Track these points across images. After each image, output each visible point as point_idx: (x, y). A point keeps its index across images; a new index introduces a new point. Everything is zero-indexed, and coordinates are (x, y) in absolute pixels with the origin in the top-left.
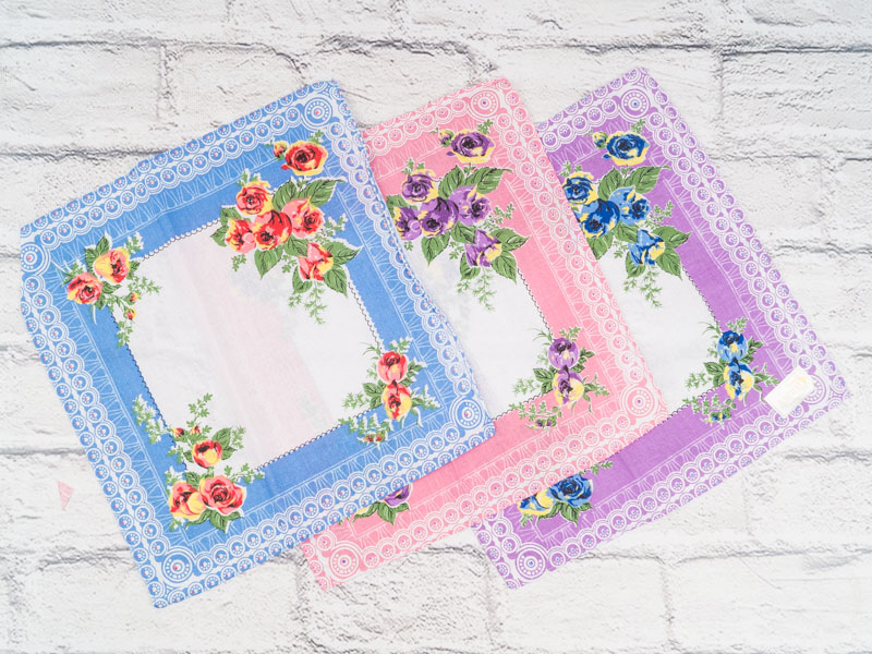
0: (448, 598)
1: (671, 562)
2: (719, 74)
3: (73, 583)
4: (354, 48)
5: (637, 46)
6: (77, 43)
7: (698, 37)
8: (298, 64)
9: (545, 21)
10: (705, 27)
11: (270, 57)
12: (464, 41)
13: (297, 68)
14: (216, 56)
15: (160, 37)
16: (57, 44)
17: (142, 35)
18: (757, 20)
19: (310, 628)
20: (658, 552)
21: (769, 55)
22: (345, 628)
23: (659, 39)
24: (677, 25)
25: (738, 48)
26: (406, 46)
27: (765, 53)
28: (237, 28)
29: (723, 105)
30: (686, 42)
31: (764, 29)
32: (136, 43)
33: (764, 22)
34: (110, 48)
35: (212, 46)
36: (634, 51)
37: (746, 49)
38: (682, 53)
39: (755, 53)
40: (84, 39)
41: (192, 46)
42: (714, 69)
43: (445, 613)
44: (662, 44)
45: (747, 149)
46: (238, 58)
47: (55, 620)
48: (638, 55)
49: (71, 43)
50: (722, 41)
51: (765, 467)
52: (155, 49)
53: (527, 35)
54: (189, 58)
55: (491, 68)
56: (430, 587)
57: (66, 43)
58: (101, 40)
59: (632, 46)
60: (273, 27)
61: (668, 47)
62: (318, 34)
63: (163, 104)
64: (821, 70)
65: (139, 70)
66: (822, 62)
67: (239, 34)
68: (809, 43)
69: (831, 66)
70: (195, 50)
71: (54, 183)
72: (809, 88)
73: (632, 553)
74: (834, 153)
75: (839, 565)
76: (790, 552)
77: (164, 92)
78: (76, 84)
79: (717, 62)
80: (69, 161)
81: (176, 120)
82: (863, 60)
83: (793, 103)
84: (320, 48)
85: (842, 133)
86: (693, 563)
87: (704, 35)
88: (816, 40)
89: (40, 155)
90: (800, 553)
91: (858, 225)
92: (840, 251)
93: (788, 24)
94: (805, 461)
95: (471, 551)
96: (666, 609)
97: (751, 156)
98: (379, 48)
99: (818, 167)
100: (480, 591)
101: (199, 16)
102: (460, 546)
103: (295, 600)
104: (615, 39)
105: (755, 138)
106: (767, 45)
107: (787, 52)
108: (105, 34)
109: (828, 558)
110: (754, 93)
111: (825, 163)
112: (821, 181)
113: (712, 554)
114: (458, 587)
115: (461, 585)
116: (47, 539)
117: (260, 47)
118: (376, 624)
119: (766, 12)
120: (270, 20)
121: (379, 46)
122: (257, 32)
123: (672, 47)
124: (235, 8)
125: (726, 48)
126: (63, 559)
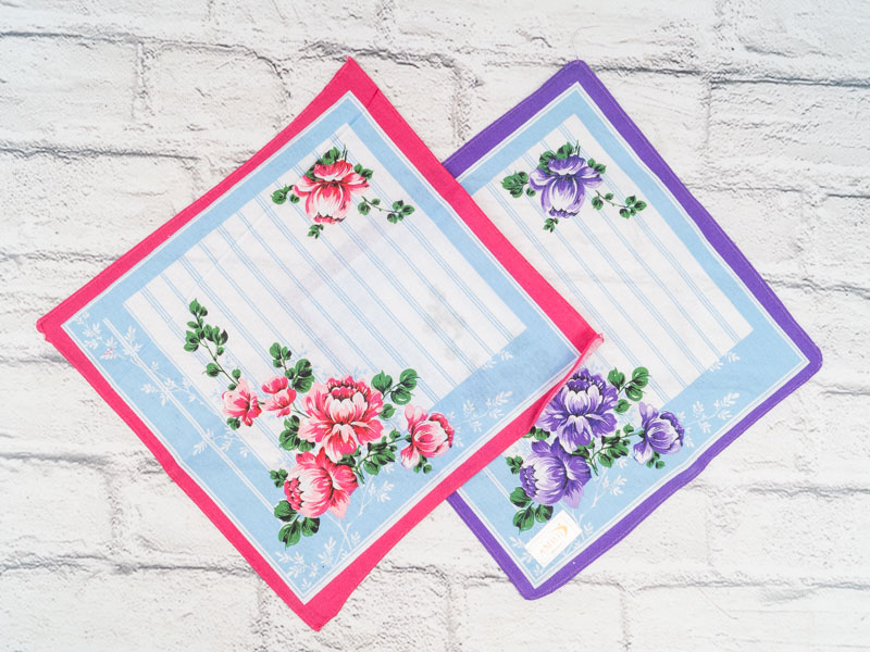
0: (409, 617)
1: (631, 589)
2: (707, 101)
3: (32, 588)
4: (338, 56)
5: (626, 68)
6: (51, 35)
7: (688, 63)
8: (279, 69)
9: (534, 38)
10: (695, 53)
11: (251, 60)
12: (450, 54)
13: (279, 74)
14: (195, 57)
15: (138, 33)
16: (30, 35)
17: (119, 30)
18: (748, 48)
19: (270, 641)
20: (619, 579)
21: (758, 85)
22: (304, 643)
23: (649, 63)
24: (668, 49)
25: (728, 76)
26: (392, 56)
27: (755, 82)
28: (217, 27)
29: (709, 133)
30: (676, 67)
31: (754, 58)
32: (112, 38)
33: (756, 50)
34: (85, 42)
35: (191, 46)
36: (623, 73)
37: (735, 77)
38: (671, 78)
39: (744, 82)
40: (58, 31)
41: (170, 45)
42: (702, 96)
43: (406, 632)
44: (651, 67)
45: (730, 180)
46: (219, 59)
47: (12, 625)
48: (626, 78)
49: (44, 35)
50: (712, 68)
51: (728, 499)
52: (131, 46)
53: (515, 51)
54: (167, 57)
55: (477, 83)
56: (391, 605)
57: (39, 35)
58: (75, 33)
59: (621, 68)
60: (255, 29)
61: (657, 71)
62: (302, 39)
63: (138, 103)
64: (809, 103)
65: (114, 66)
66: (811, 94)
67: (219, 35)
68: (798, 74)
69: (819, 99)
70: (174, 49)
71: (23, 180)
72: (795, 121)
73: (593, 579)
74: (817, 188)
75: (795, 598)
76: (748, 584)
77: (140, 91)
78: (48, 78)
79: (705, 89)
80: (39, 158)
81: (151, 120)
82: (851, 95)
83: (779, 135)
84: (303, 53)
85: (825, 168)
86: (653, 591)
87: (695, 61)
88: (805, 72)
89: (9, 151)
90: (758, 585)
91: (835, 262)
92: (816, 287)
93: (779, 54)
94: (768, 495)
95: (434, 571)
96: (623, 635)
97: (734, 188)
98: (364, 57)
99: (800, 201)
100: (441, 611)
101: (179, 14)
102: (423, 566)
103: (256, 614)
104: (604, 60)
105: (739, 169)
106: (757, 75)
107: (777, 83)
108: (80, 28)
109: (784, 591)
110: (740, 123)
111: (807, 198)
112: (802, 215)
113: (672, 583)
114: (419, 606)
115: (423, 604)
116: (7, 544)
117: (240, 49)
118: (336, 640)
119: (757, 41)
120: (253, 22)
121: (364, 54)
122: (238, 33)
123: (661, 72)
124: (216, 8)
125: (715, 75)
126: (22, 564)
